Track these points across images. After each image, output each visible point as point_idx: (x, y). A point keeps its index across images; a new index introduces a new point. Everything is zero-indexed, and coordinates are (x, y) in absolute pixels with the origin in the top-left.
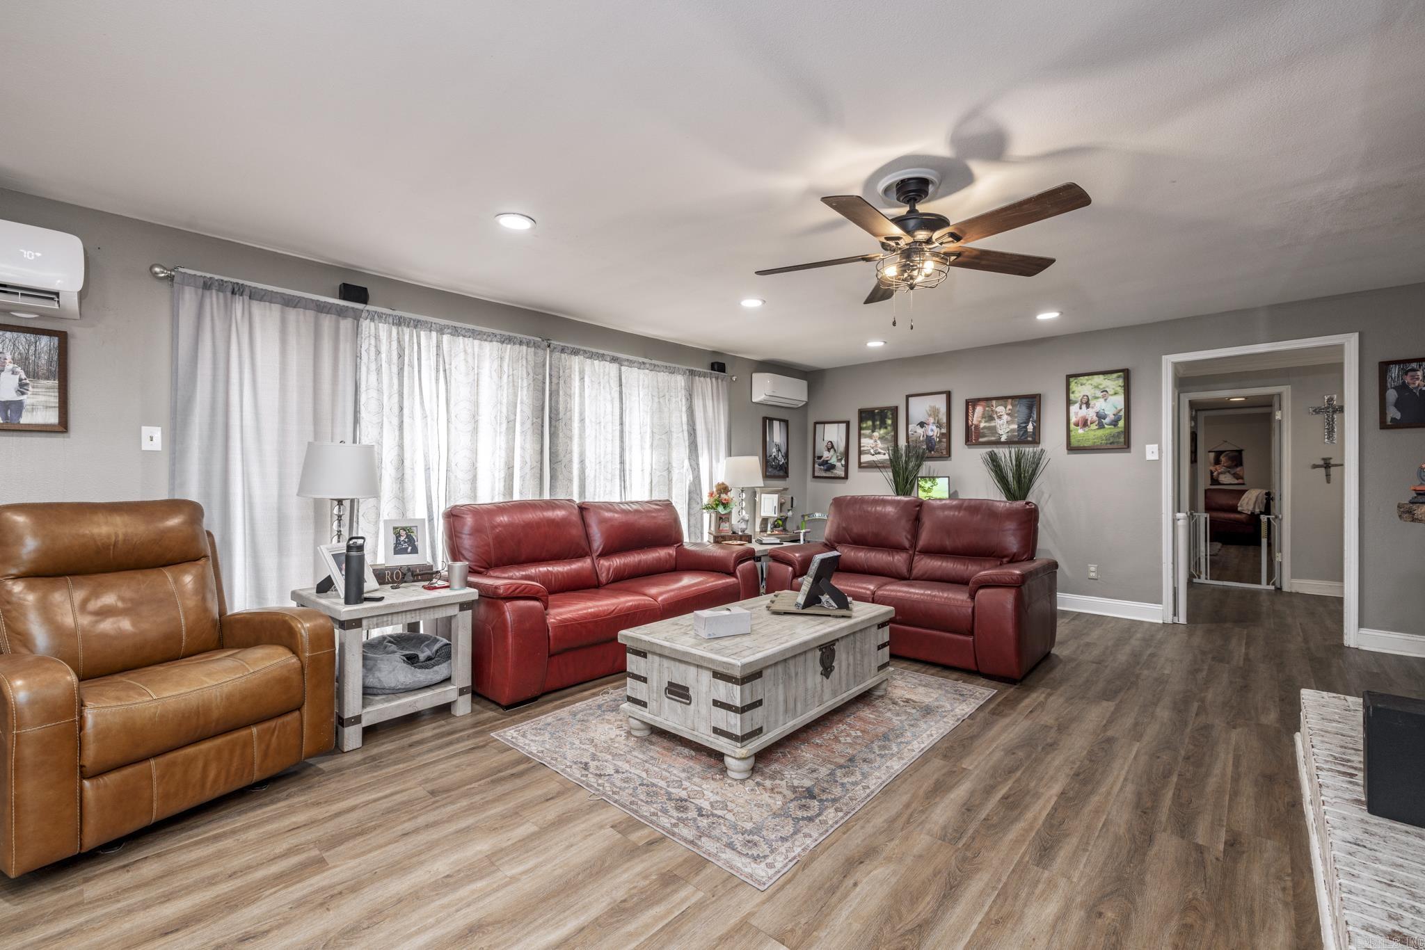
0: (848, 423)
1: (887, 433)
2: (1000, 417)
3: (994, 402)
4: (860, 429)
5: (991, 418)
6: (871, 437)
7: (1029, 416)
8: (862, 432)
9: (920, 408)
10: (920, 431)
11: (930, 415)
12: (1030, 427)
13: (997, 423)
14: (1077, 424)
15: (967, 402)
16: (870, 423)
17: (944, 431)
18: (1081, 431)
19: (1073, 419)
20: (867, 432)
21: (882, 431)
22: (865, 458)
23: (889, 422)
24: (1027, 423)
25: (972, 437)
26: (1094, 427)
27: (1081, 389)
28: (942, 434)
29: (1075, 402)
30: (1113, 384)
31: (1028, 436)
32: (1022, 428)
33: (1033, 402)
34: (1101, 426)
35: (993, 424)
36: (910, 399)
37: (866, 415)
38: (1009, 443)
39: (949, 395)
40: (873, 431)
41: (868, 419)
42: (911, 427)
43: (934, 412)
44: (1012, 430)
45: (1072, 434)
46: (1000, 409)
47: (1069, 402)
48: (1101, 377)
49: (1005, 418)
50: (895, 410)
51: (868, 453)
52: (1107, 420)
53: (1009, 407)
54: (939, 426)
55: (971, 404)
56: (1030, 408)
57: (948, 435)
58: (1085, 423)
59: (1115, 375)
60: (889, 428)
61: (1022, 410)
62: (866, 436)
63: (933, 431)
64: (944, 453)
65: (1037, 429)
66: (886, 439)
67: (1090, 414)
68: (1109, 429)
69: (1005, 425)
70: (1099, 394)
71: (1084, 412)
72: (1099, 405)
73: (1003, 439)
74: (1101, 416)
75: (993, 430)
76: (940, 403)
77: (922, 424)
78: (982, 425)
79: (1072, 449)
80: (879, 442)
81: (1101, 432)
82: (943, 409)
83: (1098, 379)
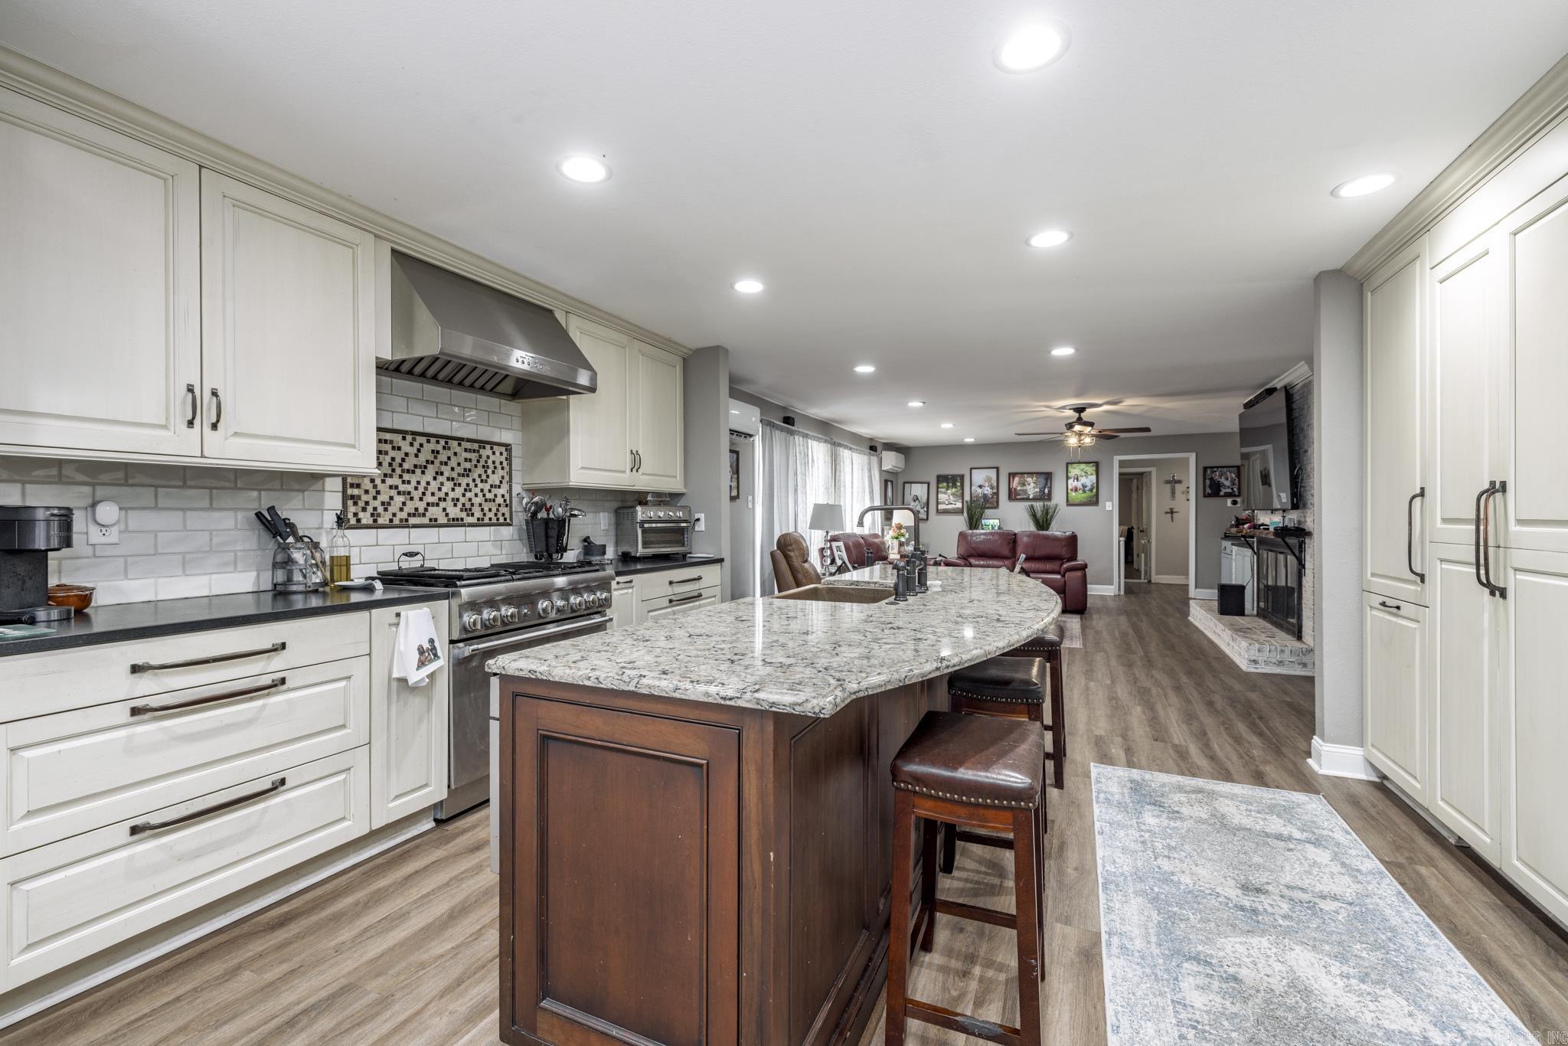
0: (929, 484)
1: (957, 491)
2: (1029, 484)
3: (1026, 475)
4: (938, 488)
5: (1024, 485)
6: (945, 493)
7: (1046, 484)
8: (939, 490)
9: (979, 477)
10: (979, 491)
11: (986, 481)
12: (1046, 491)
13: (1028, 487)
14: (1072, 490)
15: (1010, 474)
16: (945, 484)
17: (995, 491)
18: (1074, 494)
19: (1070, 487)
20: (943, 490)
21: (954, 490)
22: (941, 507)
23: (959, 484)
24: (1045, 488)
25: (1013, 496)
26: (1081, 492)
27: (1075, 471)
28: (994, 493)
29: (1071, 478)
30: (1090, 469)
31: (1045, 496)
32: (1042, 491)
33: (1048, 477)
34: (1084, 492)
35: (1024, 488)
36: (973, 471)
37: (941, 479)
38: (1035, 499)
39: (997, 469)
40: (947, 490)
41: (943, 482)
42: (973, 488)
43: (989, 479)
44: (1036, 492)
45: (1069, 495)
46: (1029, 479)
47: (1068, 478)
48: (1084, 465)
49: (1032, 484)
50: (962, 477)
51: (944, 503)
52: (1087, 489)
53: (1035, 478)
54: (992, 488)
55: (1012, 475)
56: (1047, 480)
57: (997, 494)
58: (1076, 490)
59: (1091, 465)
60: (959, 488)
61: (1042, 480)
62: (942, 493)
63: (988, 491)
64: (995, 504)
65: (1050, 492)
66: (956, 495)
67: (1079, 485)
68: (1088, 494)
69: (1032, 488)
70: (1083, 474)
71: (1075, 483)
72: (1083, 480)
73: (1031, 497)
74: (1084, 486)
75: (1025, 492)
76: (992, 474)
77: (980, 487)
78: (1019, 488)
79: (1069, 504)
80: (951, 497)
81: (1084, 495)
82: (994, 478)
83: (1083, 466)
